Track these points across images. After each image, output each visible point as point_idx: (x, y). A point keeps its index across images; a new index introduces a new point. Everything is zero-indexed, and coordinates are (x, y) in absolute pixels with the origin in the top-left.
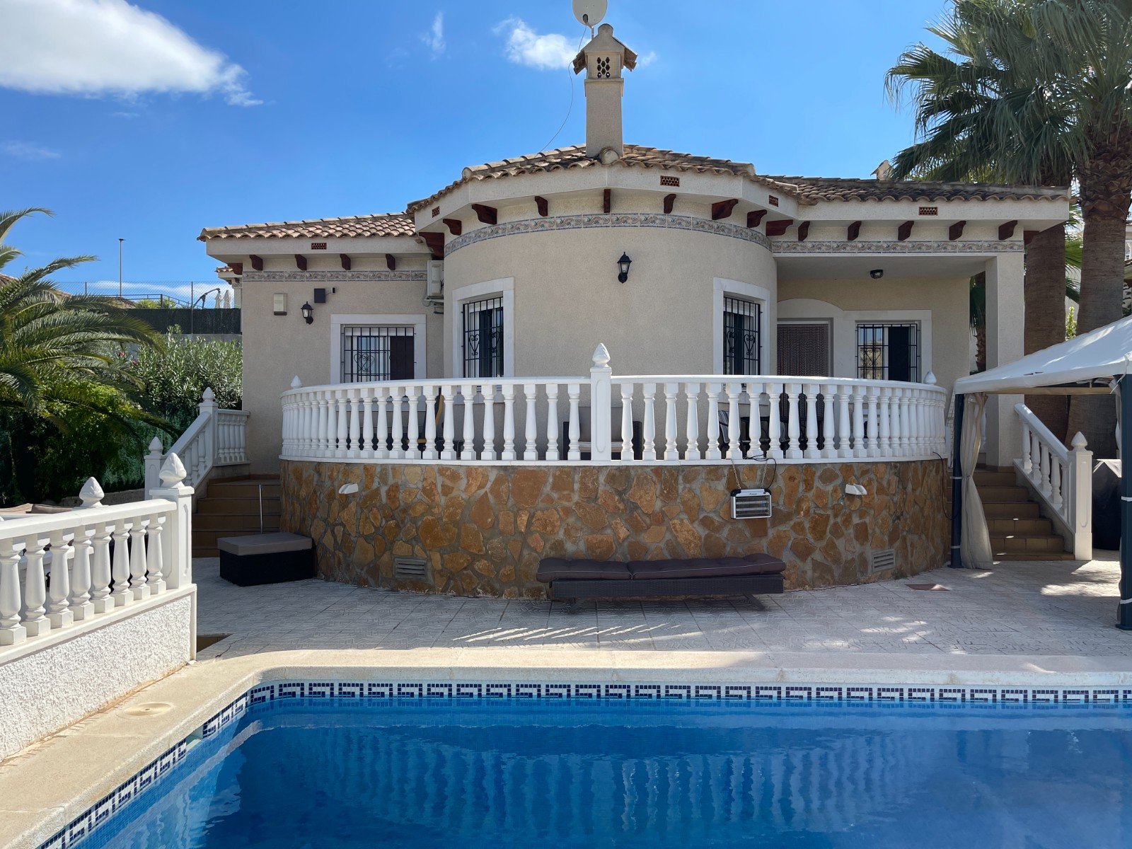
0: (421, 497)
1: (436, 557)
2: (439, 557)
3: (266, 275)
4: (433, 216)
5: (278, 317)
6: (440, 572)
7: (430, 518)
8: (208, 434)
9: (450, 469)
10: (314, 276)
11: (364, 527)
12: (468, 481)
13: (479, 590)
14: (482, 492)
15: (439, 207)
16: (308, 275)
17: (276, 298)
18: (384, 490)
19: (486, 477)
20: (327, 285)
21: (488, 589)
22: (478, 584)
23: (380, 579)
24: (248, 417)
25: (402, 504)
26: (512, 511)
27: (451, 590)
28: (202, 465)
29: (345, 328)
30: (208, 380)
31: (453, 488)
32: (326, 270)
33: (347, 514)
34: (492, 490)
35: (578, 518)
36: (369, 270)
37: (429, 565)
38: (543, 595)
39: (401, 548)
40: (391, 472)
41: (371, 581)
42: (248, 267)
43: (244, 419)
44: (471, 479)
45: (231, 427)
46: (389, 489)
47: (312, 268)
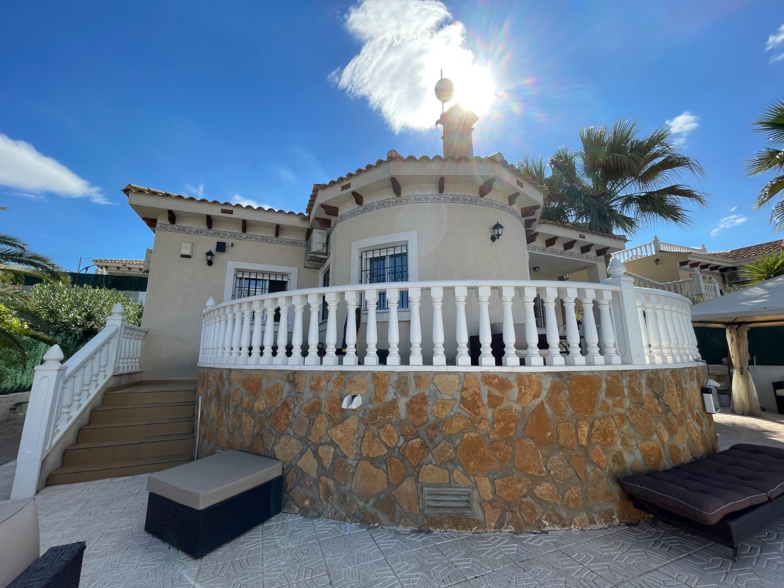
0: (459, 410)
1: (485, 484)
2: (489, 484)
3: (177, 228)
4: (342, 190)
5: (184, 259)
6: (491, 502)
7: (473, 435)
8: (113, 346)
9: (498, 377)
10: (217, 234)
11: (369, 448)
12: (520, 390)
13: (545, 522)
14: (538, 401)
15: (350, 184)
16: (212, 232)
17: (184, 244)
18: (402, 402)
19: (540, 385)
20: (228, 241)
21: (555, 519)
22: (543, 514)
23: (398, 515)
24: (146, 332)
25: (431, 418)
26: (571, 422)
27: (508, 525)
28: (102, 374)
29: (238, 271)
30: (90, 312)
31: (503, 398)
32: (227, 231)
33: (341, 432)
34: (549, 399)
35: (632, 425)
36: (259, 235)
37: (475, 493)
38: (615, 519)
39: (431, 474)
40: (413, 382)
41: (382, 516)
42: (163, 221)
43: (143, 334)
44: (523, 388)
45: (132, 341)
46: (411, 401)
47: (215, 228)
